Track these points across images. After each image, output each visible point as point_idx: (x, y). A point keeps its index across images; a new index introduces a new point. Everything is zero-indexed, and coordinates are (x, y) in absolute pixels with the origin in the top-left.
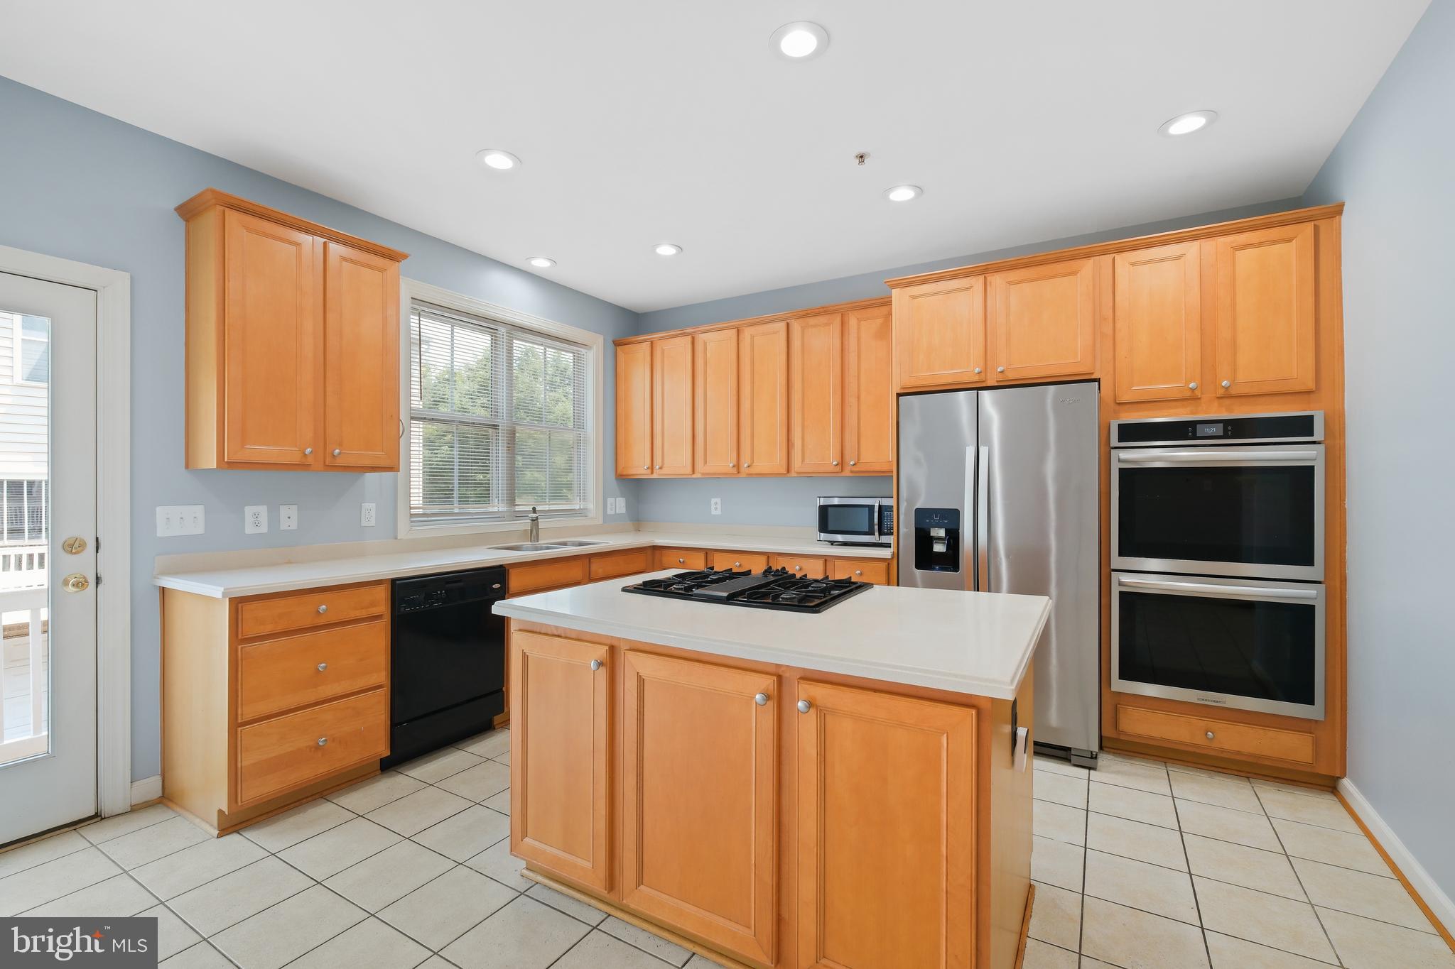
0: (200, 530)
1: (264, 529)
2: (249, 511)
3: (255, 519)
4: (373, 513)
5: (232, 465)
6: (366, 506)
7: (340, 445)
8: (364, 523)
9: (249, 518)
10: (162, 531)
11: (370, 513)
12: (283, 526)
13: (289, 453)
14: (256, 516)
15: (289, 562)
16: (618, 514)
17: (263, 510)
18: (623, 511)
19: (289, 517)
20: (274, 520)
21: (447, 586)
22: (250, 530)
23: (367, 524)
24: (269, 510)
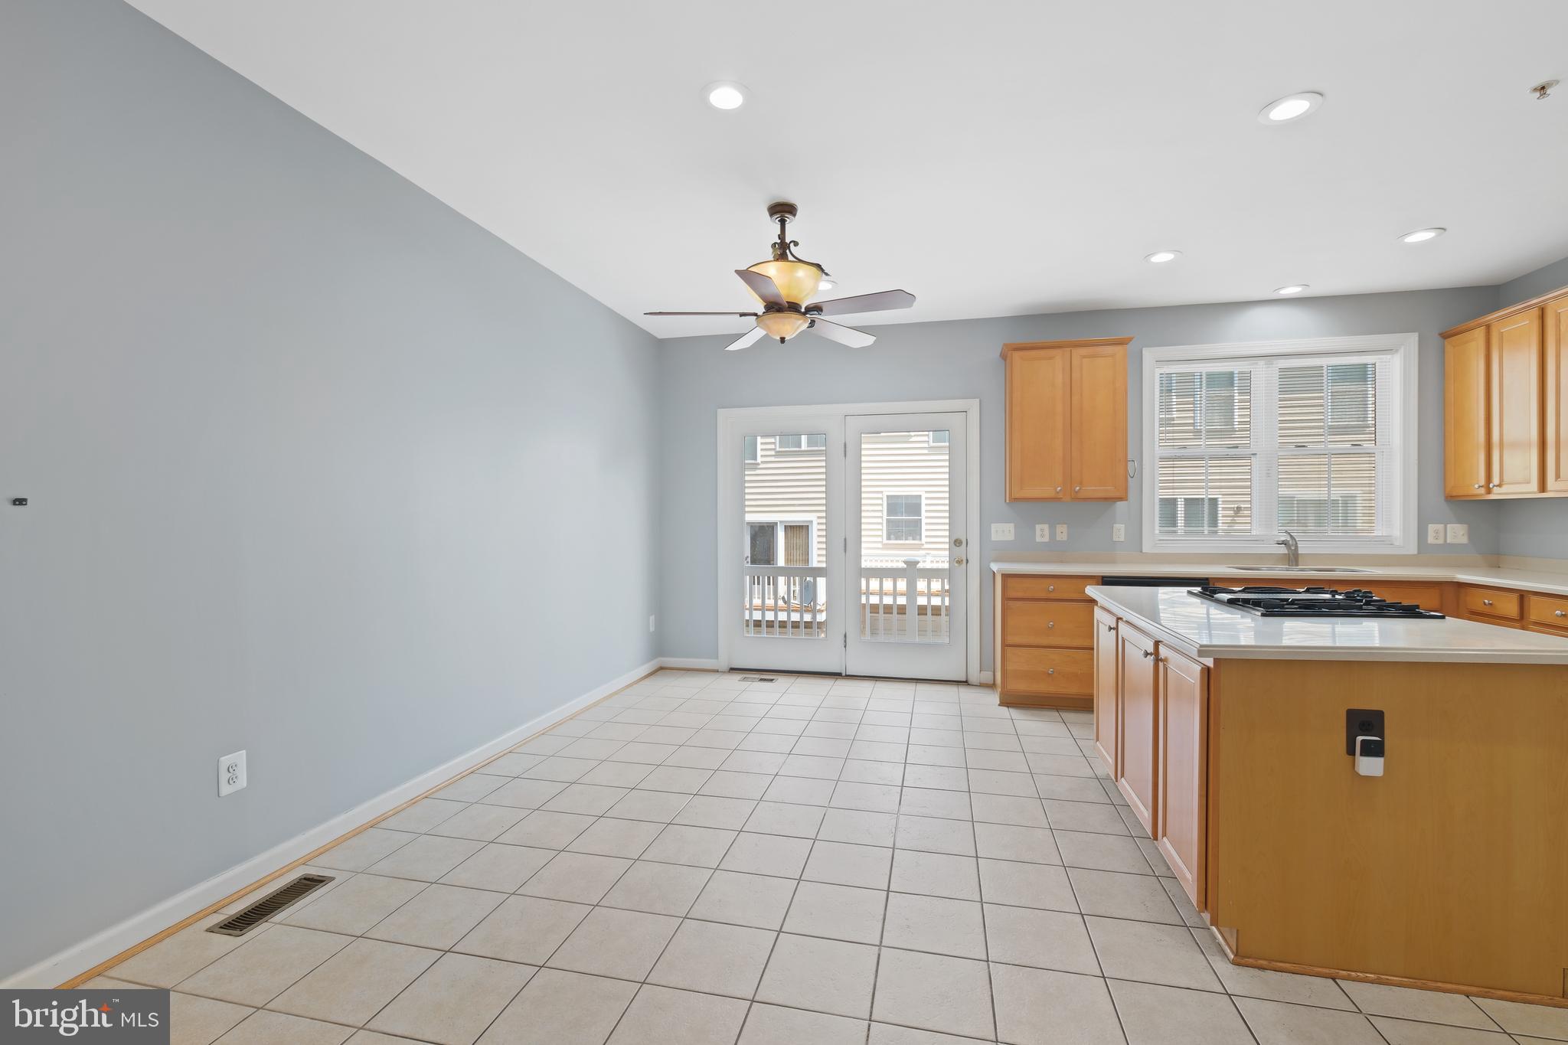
0: (1011, 538)
1: (1046, 539)
2: (1038, 527)
3: (1042, 533)
4: (1123, 531)
5: (1016, 500)
6: (1116, 526)
7: (1081, 483)
8: (1115, 539)
9: (1038, 532)
10: (994, 538)
11: (1120, 532)
12: (1058, 538)
13: (1047, 491)
14: (1042, 530)
15: (1062, 560)
16: (1451, 545)
17: (1046, 527)
18: (1464, 540)
19: (1062, 532)
20: (1053, 534)
22: (1038, 539)
23: (1117, 540)
24: (1050, 527)
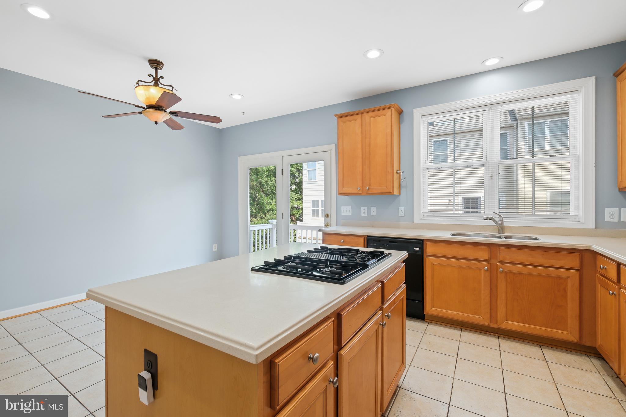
0: (350, 213)
1: (366, 215)
2: (362, 208)
4: (403, 211)
5: (341, 194)
6: (400, 208)
7: (370, 185)
8: (400, 215)
9: (362, 211)
10: (343, 214)
11: (402, 211)
12: (372, 214)
13: (355, 189)
14: (364, 210)
15: (373, 227)
16: (624, 223)
17: (366, 208)
19: (373, 212)
20: (369, 212)
21: (390, 243)
22: (362, 215)
23: (401, 215)
24: (368, 209)
